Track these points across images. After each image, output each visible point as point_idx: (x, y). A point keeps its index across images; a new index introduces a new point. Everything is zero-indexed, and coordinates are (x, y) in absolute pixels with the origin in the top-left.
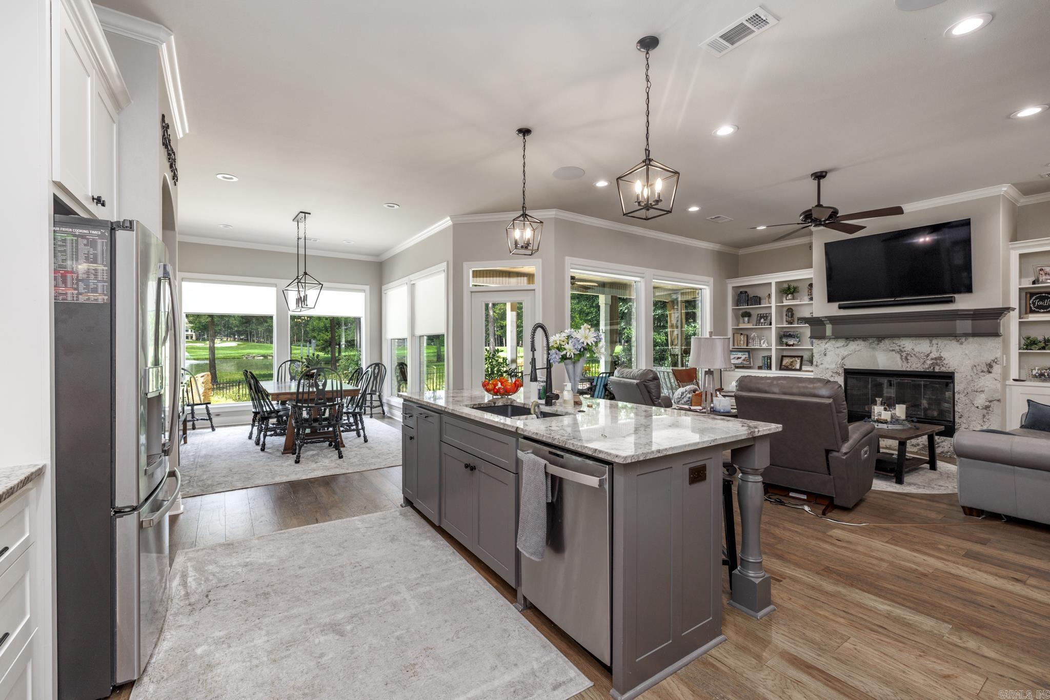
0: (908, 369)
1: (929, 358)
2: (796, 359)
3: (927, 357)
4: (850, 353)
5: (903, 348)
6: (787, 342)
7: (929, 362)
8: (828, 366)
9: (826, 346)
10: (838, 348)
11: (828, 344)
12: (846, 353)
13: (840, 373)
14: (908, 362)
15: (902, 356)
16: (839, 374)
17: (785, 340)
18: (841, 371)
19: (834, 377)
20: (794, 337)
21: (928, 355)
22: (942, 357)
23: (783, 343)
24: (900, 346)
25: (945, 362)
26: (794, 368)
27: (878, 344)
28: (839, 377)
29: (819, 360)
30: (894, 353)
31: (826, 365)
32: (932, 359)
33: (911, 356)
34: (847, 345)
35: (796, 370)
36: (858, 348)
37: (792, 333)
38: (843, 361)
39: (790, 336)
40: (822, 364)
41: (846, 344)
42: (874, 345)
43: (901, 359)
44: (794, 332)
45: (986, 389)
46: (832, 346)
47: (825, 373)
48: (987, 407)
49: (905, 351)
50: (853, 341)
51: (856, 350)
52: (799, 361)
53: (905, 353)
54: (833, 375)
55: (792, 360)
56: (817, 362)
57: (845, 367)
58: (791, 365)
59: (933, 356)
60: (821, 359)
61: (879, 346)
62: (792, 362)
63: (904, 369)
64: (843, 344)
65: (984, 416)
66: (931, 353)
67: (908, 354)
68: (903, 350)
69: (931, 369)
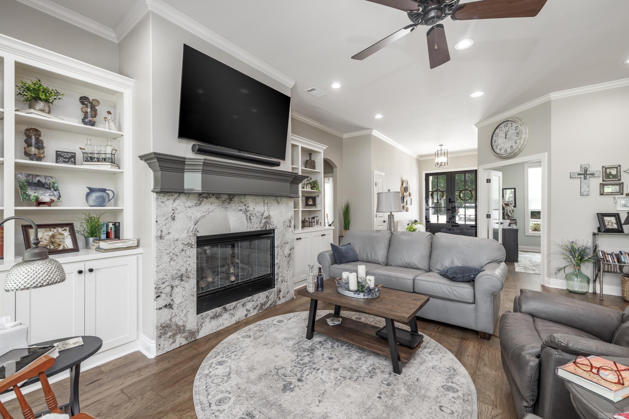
0: (252, 230)
1: (263, 217)
2: (60, 230)
3: (262, 216)
4: (203, 214)
5: (248, 207)
6: (37, 198)
7: (263, 221)
8: (177, 236)
9: (175, 205)
10: (189, 207)
11: (177, 202)
12: (199, 215)
13: (193, 243)
14: (251, 222)
15: (247, 216)
16: (191, 245)
17: (32, 193)
18: (194, 241)
19: (186, 250)
20: (49, 188)
21: (262, 215)
22: (270, 216)
23: (29, 199)
24: (245, 205)
25: (272, 220)
26: (61, 248)
27: (229, 203)
28: (192, 249)
29: (165, 227)
30: (241, 212)
31: (175, 235)
32: (265, 218)
33: (253, 216)
34: (200, 204)
35: (66, 251)
36: (212, 207)
37: (43, 180)
38: (196, 227)
39: (40, 185)
40: (169, 233)
41: (199, 202)
42: (226, 204)
43: (247, 219)
44: (45, 177)
45: (289, 240)
46: (182, 204)
47: (173, 247)
48: (290, 254)
49: (249, 211)
50: (206, 198)
51: (210, 210)
52: (67, 233)
53: (249, 212)
54: (184, 249)
55: (51, 233)
56: (162, 231)
57: (199, 235)
58: (52, 243)
59: (266, 215)
60: (168, 225)
61: (230, 205)
62: (53, 236)
63: (248, 230)
64: (196, 202)
65: (288, 262)
66: (264, 212)
67: (251, 214)
68: (248, 209)
69: (264, 229)
